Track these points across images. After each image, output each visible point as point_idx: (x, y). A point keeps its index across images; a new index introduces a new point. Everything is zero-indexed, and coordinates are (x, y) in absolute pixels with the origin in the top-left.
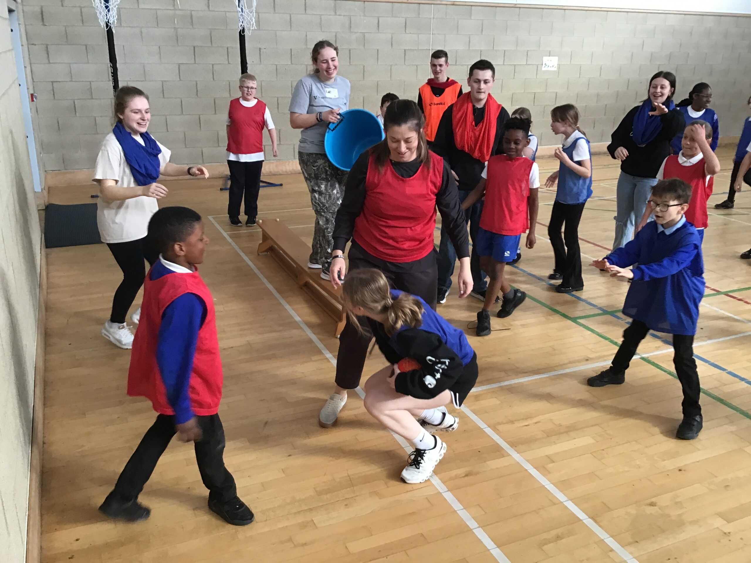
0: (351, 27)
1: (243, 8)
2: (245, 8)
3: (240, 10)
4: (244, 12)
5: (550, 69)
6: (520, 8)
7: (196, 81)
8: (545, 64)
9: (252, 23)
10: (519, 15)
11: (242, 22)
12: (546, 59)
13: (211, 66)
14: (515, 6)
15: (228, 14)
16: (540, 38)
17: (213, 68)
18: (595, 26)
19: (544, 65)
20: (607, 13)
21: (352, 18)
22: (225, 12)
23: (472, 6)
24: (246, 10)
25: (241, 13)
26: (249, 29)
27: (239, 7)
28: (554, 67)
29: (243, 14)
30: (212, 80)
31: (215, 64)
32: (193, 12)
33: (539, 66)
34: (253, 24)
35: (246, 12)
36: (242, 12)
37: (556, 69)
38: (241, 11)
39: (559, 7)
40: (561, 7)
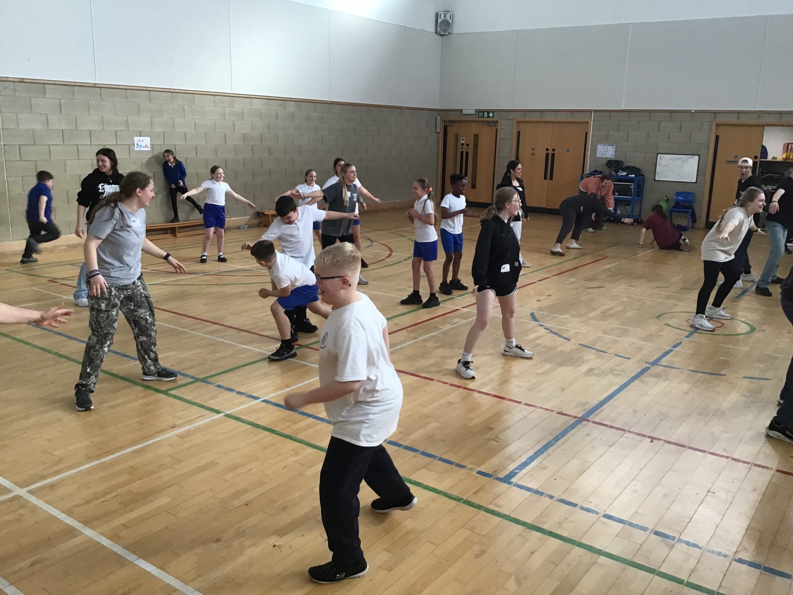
5: (143, 149)
6: (101, 88)
8: (137, 144)
10: (101, 95)
12: (136, 139)
14: (94, 86)
16: (128, 118)
18: (184, 108)
19: (136, 146)
20: (194, 96)
23: (44, 84)
28: (147, 147)
33: (130, 146)
37: (149, 149)
39: (143, 88)
40: (145, 89)
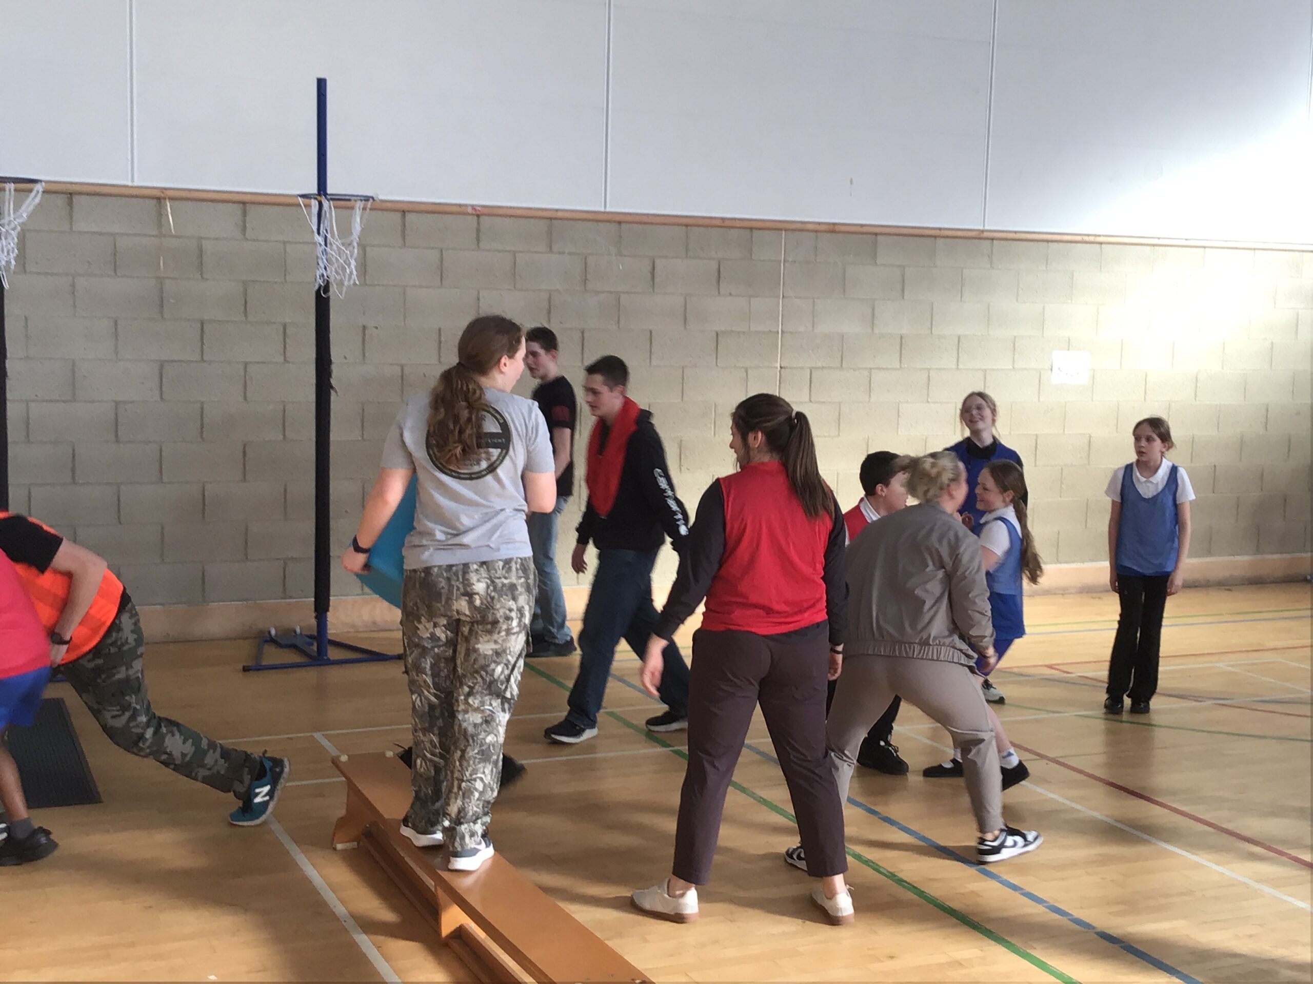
0: (586, 279)
1: (329, 236)
2: (333, 236)
3: (320, 240)
4: (331, 244)
5: (1070, 380)
6: (992, 239)
7: (202, 403)
8: (1059, 368)
9: (348, 271)
10: (990, 257)
11: (325, 268)
12: (1059, 357)
13: (241, 367)
14: (979, 236)
15: (289, 248)
16: (1044, 309)
17: (246, 371)
19: (1056, 372)
21: (591, 260)
22: (285, 243)
23: (876, 234)
24: (336, 242)
25: (324, 246)
26: (341, 284)
27: (319, 233)
28: (1081, 375)
29: (328, 249)
30: (241, 399)
31: (251, 362)
32: (204, 242)
33: (1044, 373)
34: (351, 273)
35: (335, 247)
36: (326, 245)
37: (1085, 381)
38: (323, 243)
39: (1086, 238)
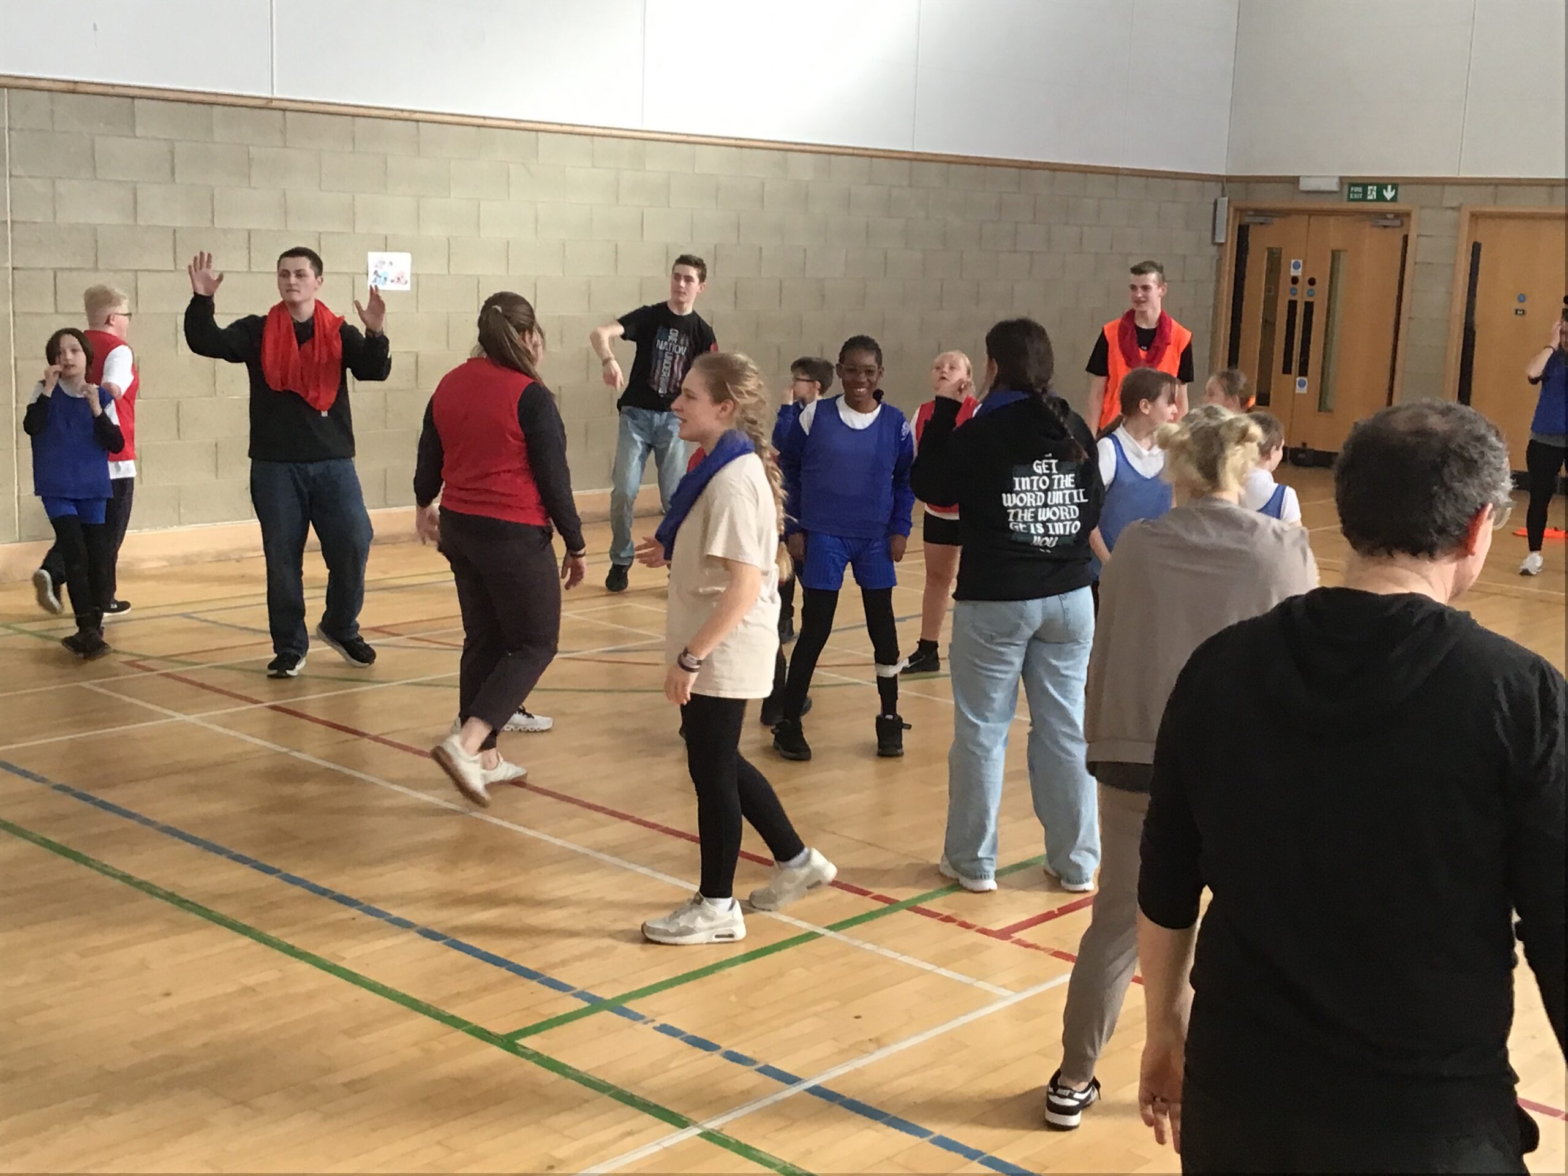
5: (391, 287)
6: (284, 110)
8: (376, 273)
10: (283, 132)
12: (373, 258)
14: (267, 105)
16: (354, 200)
18: (508, 172)
19: (371, 277)
20: (536, 136)
23: (133, 98)
28: (402, 280)
33: (357, 278)
37: (407, 287)
40: (406, 115)
